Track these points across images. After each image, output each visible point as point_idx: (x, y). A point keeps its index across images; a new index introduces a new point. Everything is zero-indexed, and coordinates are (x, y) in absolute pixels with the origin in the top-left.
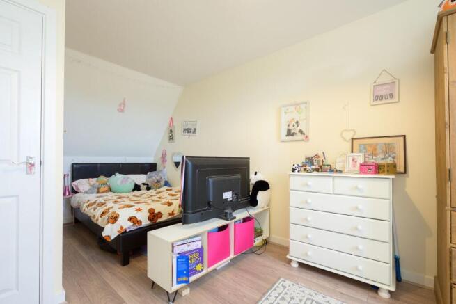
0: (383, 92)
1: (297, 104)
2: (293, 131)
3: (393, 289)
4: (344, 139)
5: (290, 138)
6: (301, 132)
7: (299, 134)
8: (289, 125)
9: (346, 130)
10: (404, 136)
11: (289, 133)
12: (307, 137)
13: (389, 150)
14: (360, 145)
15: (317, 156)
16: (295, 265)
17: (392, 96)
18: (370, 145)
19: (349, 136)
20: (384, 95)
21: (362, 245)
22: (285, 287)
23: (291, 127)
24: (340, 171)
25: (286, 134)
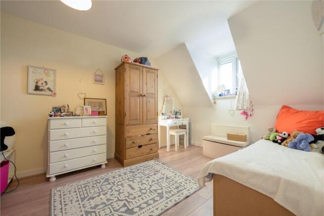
0: (98, 78)
1: (46, 69)
2: (41, 88)
3: (107, 162)
4: (80, 98)
5: (38, 92)
6: (49, 89)
7: (48, 91)
8: (37, 83)
9: (81, 93)
10: (106, 100)
11: (37, 88)
12: (55, 94)
13: (100, 105)
14: (88, 102)
15: (64, 106)
16: (54, 179)
17: (102, 81)
18: (93, 102)
19: (83, 96)
20: (99, 80)
21: (95, 149)
22: (60, 191)
23: (39, 84)
24: (79, 115)
25: (34, 88)
